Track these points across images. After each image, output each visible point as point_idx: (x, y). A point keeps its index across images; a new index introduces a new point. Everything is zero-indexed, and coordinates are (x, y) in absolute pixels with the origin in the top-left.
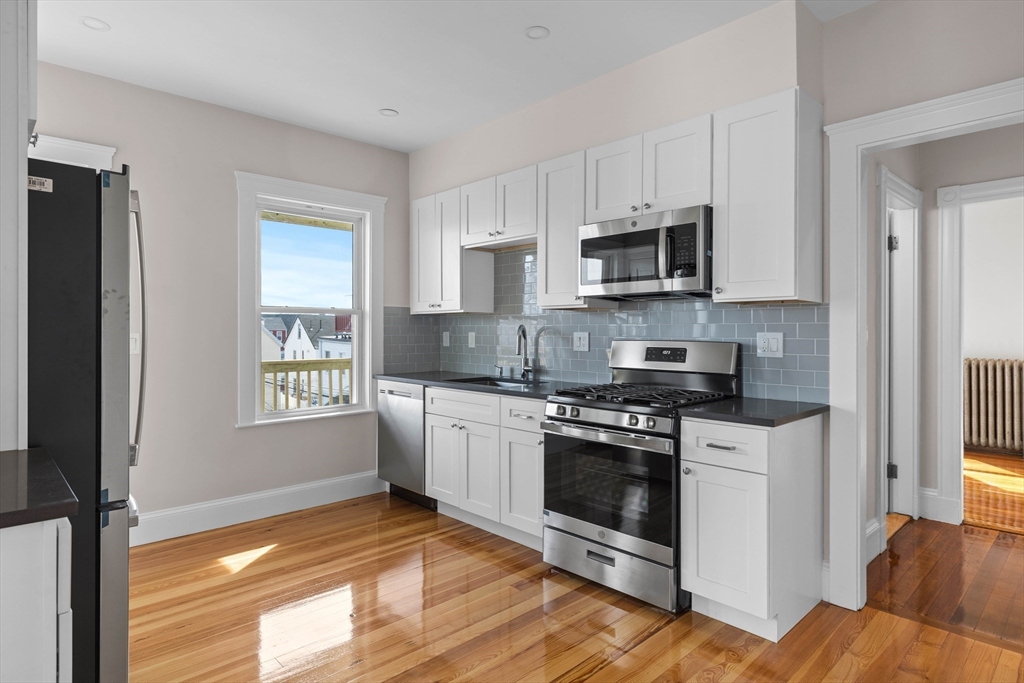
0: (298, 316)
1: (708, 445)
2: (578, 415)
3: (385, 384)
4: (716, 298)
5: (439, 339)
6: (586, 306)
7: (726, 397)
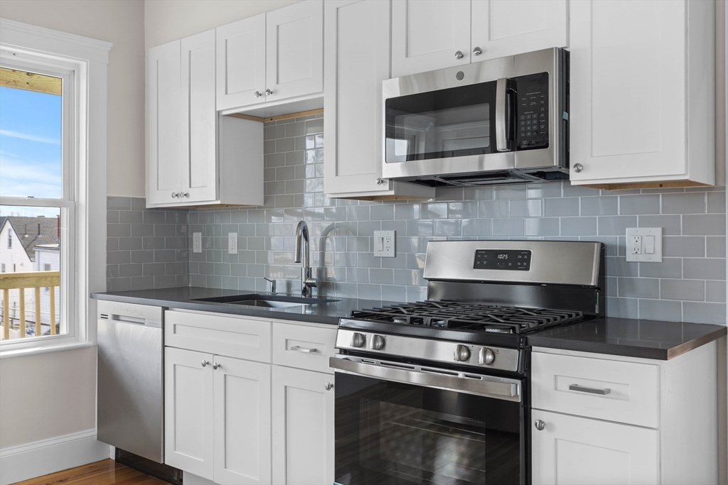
0: (9, 218)
1: (572, 388)
2: (383, 346)
3: (107, 305)
4: (575, 178)
5: (187, 243)
6: (392, 193)
7: (587, 318)
